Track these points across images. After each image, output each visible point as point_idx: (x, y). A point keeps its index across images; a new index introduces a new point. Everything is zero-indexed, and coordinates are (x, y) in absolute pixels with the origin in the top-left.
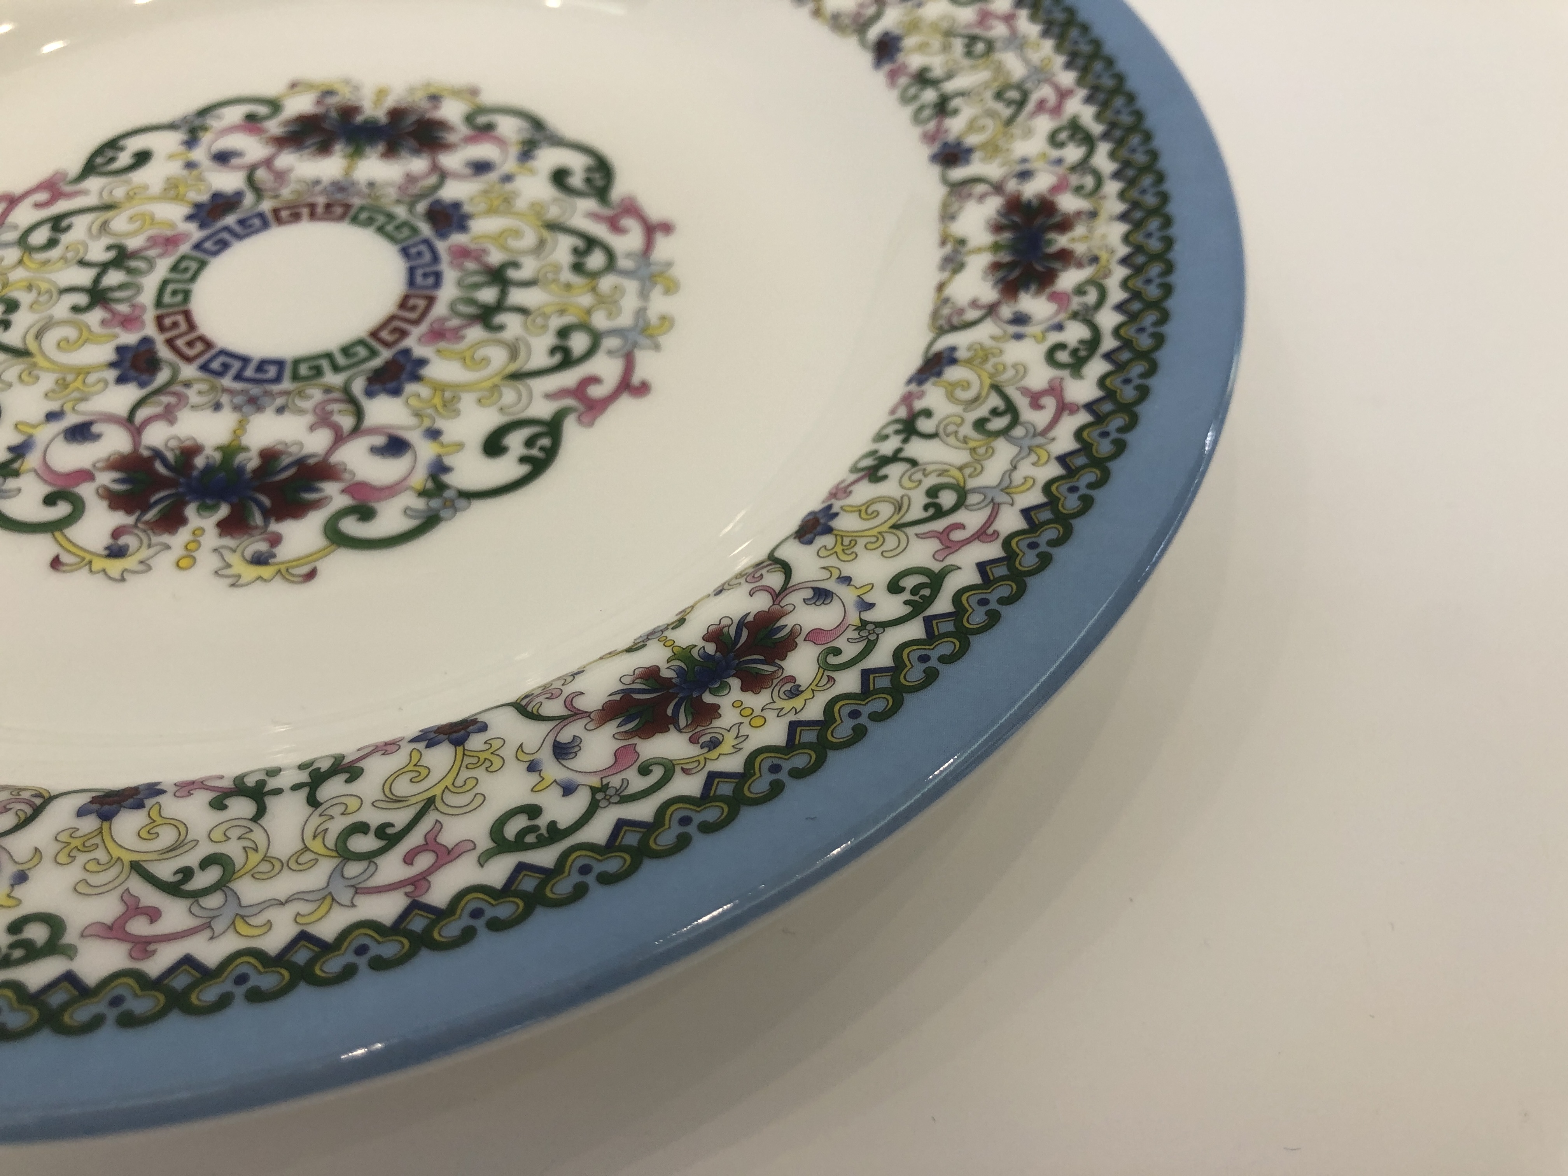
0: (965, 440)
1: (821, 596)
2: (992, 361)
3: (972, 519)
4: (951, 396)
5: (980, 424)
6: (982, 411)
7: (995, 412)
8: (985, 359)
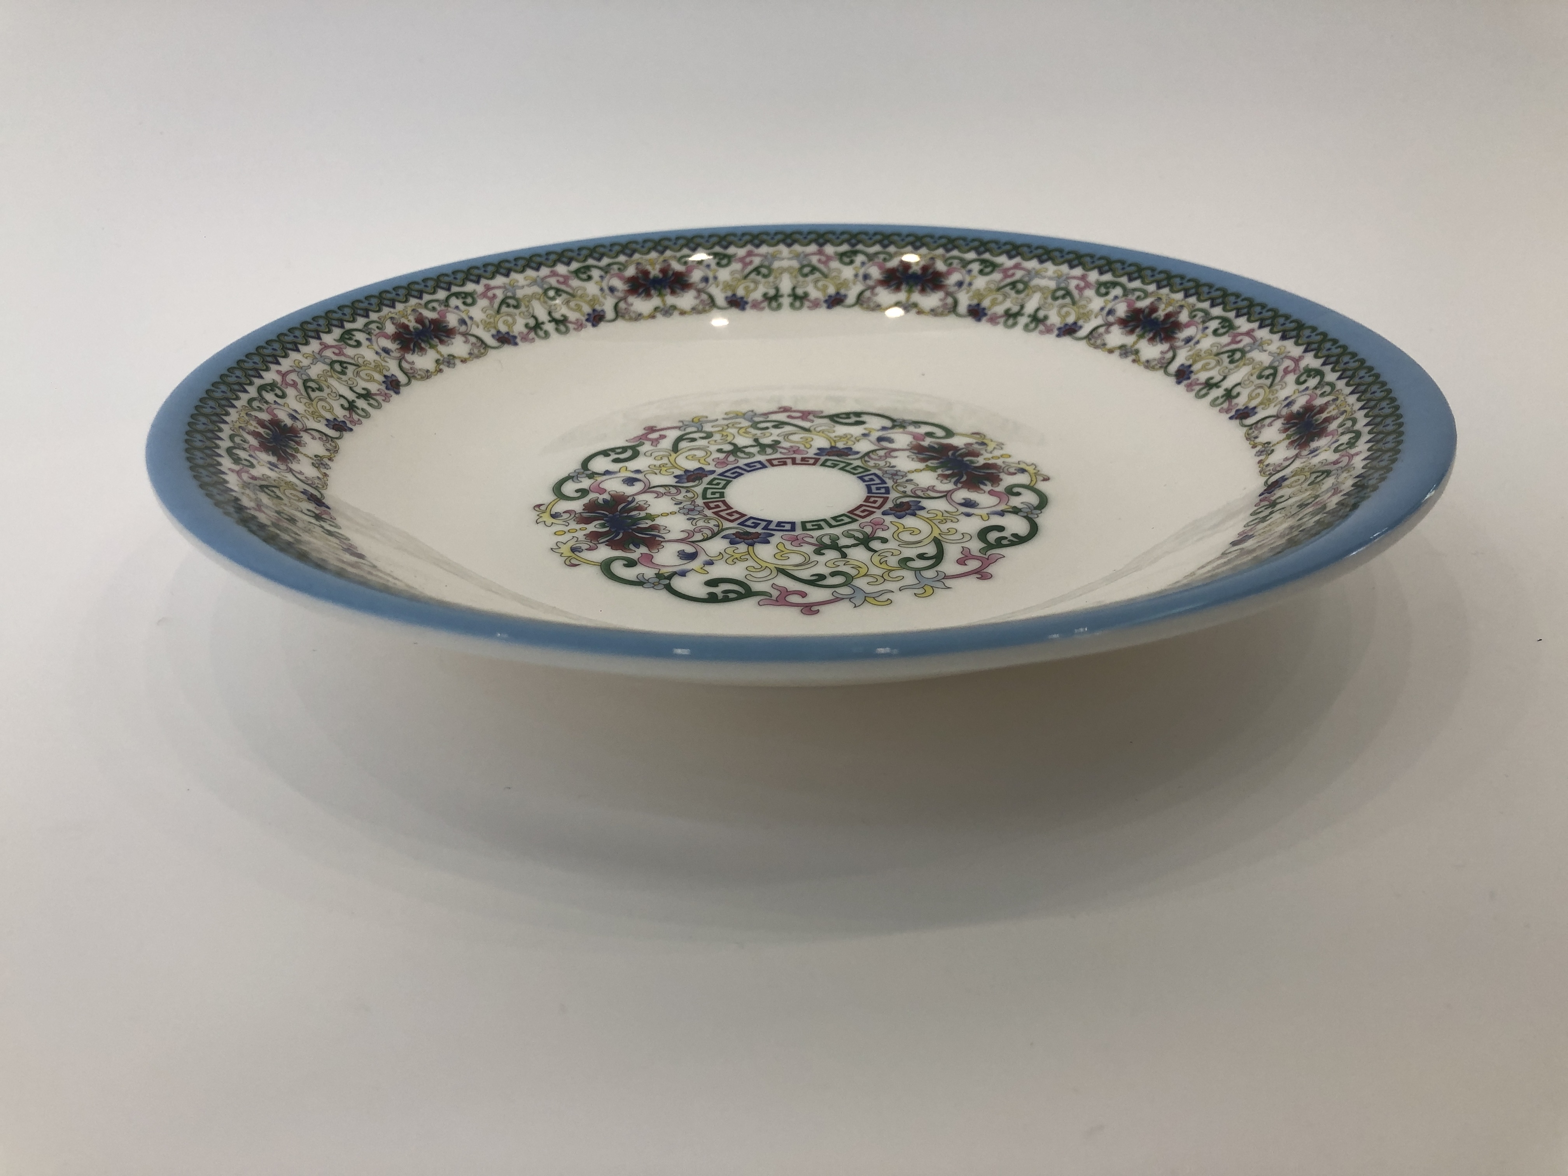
0: (527, 307)
1: (612, 290)
2: (488, 320)
3: (553, 281)
4: (514, 322)
5: (516, 307)
6: (511, 310)
7: (508, 306)
8: (489, 323)
